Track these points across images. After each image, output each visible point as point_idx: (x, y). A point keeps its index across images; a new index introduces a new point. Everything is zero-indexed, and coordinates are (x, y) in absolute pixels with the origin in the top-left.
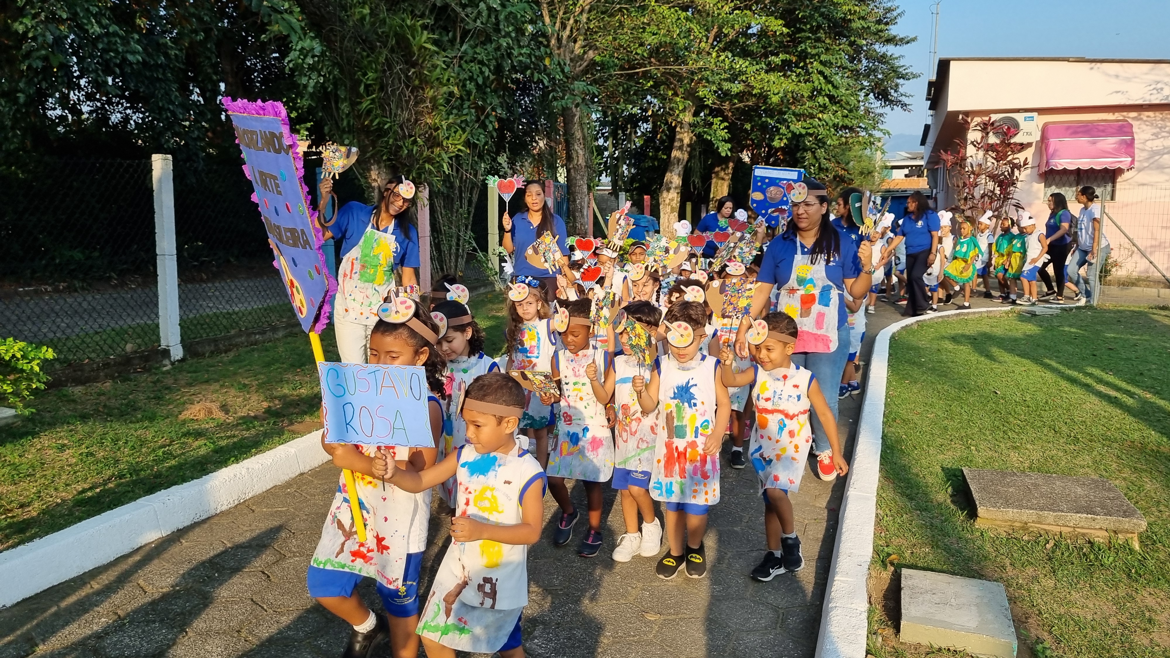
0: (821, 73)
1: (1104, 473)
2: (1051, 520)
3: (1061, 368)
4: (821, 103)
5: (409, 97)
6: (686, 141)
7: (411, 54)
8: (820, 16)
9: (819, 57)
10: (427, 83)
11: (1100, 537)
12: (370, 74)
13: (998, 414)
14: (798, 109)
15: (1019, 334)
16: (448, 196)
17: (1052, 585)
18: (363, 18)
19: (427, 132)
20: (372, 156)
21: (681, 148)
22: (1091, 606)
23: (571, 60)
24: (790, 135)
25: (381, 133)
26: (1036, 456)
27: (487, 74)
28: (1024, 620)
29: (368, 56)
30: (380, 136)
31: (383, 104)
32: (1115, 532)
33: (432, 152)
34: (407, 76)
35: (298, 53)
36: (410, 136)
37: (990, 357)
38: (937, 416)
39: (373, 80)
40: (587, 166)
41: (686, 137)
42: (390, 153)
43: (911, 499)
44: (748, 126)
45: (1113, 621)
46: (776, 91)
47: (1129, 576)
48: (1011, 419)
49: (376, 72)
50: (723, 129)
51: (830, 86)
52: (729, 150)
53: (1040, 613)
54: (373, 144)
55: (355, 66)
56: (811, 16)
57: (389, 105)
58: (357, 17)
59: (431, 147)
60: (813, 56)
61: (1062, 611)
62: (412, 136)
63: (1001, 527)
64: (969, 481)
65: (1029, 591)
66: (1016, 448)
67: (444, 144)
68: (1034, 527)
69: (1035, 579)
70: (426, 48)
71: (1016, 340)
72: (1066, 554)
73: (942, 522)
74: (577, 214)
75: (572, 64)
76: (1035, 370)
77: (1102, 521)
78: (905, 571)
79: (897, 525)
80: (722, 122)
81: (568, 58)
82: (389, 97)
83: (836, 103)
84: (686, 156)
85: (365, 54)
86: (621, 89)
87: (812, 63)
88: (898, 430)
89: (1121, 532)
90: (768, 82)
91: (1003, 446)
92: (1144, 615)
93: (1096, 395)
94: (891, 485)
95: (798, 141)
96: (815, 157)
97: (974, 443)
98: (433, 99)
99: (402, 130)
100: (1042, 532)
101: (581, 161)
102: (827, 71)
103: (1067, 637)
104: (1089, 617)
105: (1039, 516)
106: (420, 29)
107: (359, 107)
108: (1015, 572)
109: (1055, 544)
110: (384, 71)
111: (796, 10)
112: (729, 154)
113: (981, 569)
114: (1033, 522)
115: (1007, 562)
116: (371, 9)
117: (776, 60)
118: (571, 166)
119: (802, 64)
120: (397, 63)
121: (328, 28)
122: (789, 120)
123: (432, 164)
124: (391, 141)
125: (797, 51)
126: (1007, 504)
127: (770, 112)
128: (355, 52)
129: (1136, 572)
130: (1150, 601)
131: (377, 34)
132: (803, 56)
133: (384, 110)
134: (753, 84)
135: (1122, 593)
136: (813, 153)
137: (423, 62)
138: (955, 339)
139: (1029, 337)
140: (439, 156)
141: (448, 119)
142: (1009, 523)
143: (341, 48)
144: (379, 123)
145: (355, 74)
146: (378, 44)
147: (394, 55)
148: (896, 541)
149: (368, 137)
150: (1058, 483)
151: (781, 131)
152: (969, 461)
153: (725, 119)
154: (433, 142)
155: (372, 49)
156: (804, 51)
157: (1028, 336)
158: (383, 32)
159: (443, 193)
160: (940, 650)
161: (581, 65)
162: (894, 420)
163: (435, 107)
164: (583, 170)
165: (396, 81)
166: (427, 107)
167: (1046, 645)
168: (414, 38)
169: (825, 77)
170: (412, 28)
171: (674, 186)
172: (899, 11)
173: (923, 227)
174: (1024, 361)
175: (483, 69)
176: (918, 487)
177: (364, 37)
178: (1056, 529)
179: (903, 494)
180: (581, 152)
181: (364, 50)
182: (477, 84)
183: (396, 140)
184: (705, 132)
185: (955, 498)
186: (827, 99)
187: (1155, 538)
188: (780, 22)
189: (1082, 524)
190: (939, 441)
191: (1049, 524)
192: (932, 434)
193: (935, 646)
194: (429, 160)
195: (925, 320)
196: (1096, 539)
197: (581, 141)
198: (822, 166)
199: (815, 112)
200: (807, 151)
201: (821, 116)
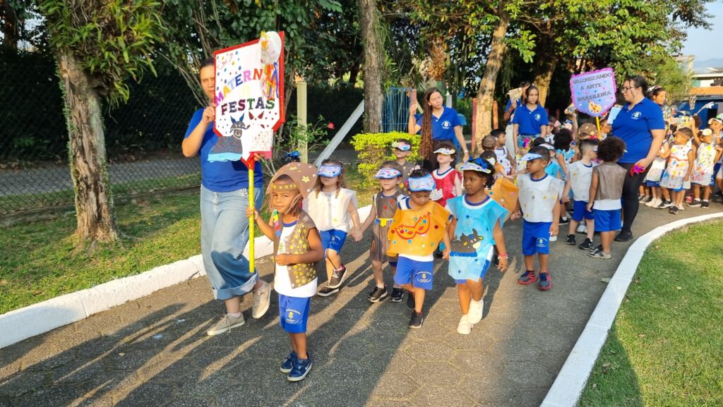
4: (621, 15)
6: (500, 51)
14: (599, 22)
40: (379, 68)
41: (500, 49)
44: (559, 40)
50: (531, 40)
80: (530, 34)
83: (635, 15)
84: (499, 64)
96: (624, 66)
101: (374, 64)
112: (532, 61)
127: (574, 25)
136: (622, 63)
180: (374, 56)
184: (514, 43)
186: (627, 11)
197: (374, 45)
198: (629, 74)
199: (613, 24)
200: (616, 61)
201: (619, 27)
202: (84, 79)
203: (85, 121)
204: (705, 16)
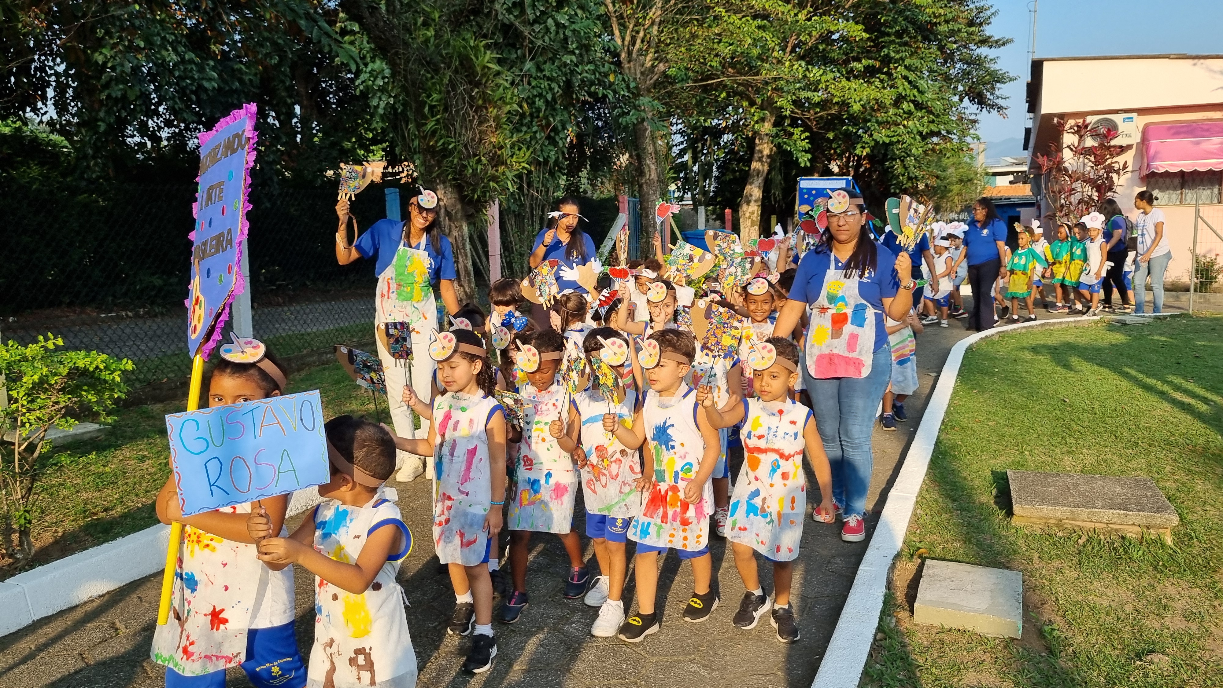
0: (905, 78)
1: (1156, 475)
2: (1084, 516)
3: (1140, 376)
4: (906, 110)
5: (473, 116)
6: (766, 152)
7: (475, 74)
8: (904, 20)
9: (903, 61)
10: (490, 102)
11: (1132, 533)
12: (434, 96)
13: (1061, 421)
14: (881, 116)
15: (1104, 344)
16: (519, 214)
17: (1076, 576)
18: (427, 41)
19: (491, 151)
20: (438, 176)
21: (760, 160)
22: (1110, 594)
23: (642, 73)
24: (873, 143)
25: (445, 153)
26: (1089, 460)
27: (556, 91)
28: (1039, 605)
29: (432, 78)
30: (445, 157)
31: (447, 125)
32: (1148, 528)
33: (497, 171)
34: (471, 97)
35: (368, 75)
36: (475, 155)
37: (1067, 366)
38: (998, 423)
39: (437, 101)
40: (658, 181)
41: (765, 148)
42: (455, 172)
43: (954, 500)
44: (831, 135)
45: (1129, 608)
46: (858, 99)
47: (1155, 568)
48: (1074, 425)
49: (440, 93)
50: (804, 140)
51: (915, 91)
52: (809, 160)
53: (1057, 599)
54: (439, 164)
55: (419, 88)
56: (895, 20)
57: (453, 125)
58: (422, 39)
59: (496, 166)
60: (896, 61)
61: (1080, 598)
62: (476, 155)
63: (1036, 524)
64: (1010, 481)
65: (1051, 580)
66: (1069, 452)
67: (509, 162)
68: (1069, 524)
69: (1060, 571)
70: (489, 68)
71: (1099, 350)
72: (1096, 549)
73: (981, 520)
74: (650, 230)
75: (642, 78)
76: (1111, 378)
77: (1135, 516)
78: (928, 562)
79: (934, 524)
80: (803, 132)
81: (638, 72)
82: (453, 118)
83: (921, 109)
84: (766, 168)
85: (429, 76)
86: (694, 101)
87: (896, 68)
88: (955, 437)
89: (1154, 527)
90: (849, 89)
91: (1057, 451)
92: (1160, 601)
93: (1169, 402)
94: (937, 488)
95: (886, 150)
96: (904, 166)
97: (1029, 448)
98: (497, 118)
99: (467, 149)
100: (1076, 529)
101: (654, 176)
102: (912, 76)
103: (1079, 621)
104: (1106, 604)
105: (1073, 513)
106: (482, 49)
107: (424, 128)
108: (1041, 564)
109: (1088, 540)
110: (448, 92)
111: (878, 13)
112: (808, 164)
113: (1009, 562)
114: (1067, 518)
115: (1036, 555)
116: (436, 31)
117: (858, 66)
118: (643, 181)
119: (885, 70)
120: (461, 83)
121: (393, 51)
122: (872, 128)
123: (497, 183)
124: (456, 161)
125: (880, 56)
126: (1043, 501)
127: (854, 119)
128: (419, 74)
129: (1164, 565)
130: (1171, 590)
131: (441, 55)
132: (887, 60)
133: (448, 130)
134: (833, 92)
135: (1144, 582)
136: (902, 161)
137: (486, 82)
138: (1035, 350)
139: (1114, 347)
140: (504, 174)
141: (512, 137)
142: (1044, 521)
143: (405, 70)
144: (444, 144)
145: (420, 96)
146: (442, 65)
147: (457, 76)
148: (930, 538)
149: (433, 157)
150: (1099, 482)
151: (864, 139)
152: (1019, 465)
153: (807, 128)
154: (497, 161)
155: (437, 71)
156: (888, 55)
157: (1113, 345)
158: (447, 54)
159: (514, 211)
160: (950, 630)
161: (651, 79)
162: (952, 428)
163: (498, 126)
164: (655, 184)
165: (460, 102)
166: (491, 126)
167: (1055, 626)
168: (477, 59)
169: (910, 82)
170: (476, 48)
171: (754, 198)
172: (992, 10)
173: (988, 235)
174: (1102, 370)
175: (553, 86)
176: (963, 489)
177: (428, 59)
178: (1090, 525)
179: (947, 496)
180: (653, 167)
181: (429, 73)
182: (547, 101)
183: (461, 159)
184: (785, 143)
185: (998, 500)
186: (912, 105)
187: (1193, 534)
188: (861, 27)
189: (1115, 520)
190: (994, 447)
191: (1083, 521)
192: (988, 440)
193: (946, 627)
194: (494, 178)
195: (1007, 331)
196: (1128, 535)
197: (653, 155)
198: (911, 175)
199: (899, 119)
200: (895, 160)
201: (906, 123)
202: (459, 207)
203: (461, 247)
204: (998, 97)
